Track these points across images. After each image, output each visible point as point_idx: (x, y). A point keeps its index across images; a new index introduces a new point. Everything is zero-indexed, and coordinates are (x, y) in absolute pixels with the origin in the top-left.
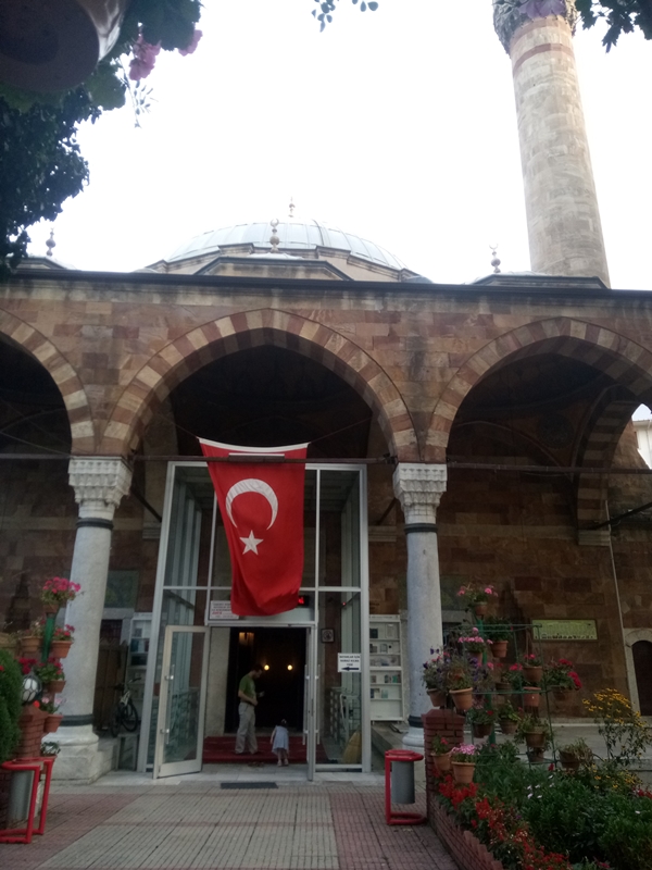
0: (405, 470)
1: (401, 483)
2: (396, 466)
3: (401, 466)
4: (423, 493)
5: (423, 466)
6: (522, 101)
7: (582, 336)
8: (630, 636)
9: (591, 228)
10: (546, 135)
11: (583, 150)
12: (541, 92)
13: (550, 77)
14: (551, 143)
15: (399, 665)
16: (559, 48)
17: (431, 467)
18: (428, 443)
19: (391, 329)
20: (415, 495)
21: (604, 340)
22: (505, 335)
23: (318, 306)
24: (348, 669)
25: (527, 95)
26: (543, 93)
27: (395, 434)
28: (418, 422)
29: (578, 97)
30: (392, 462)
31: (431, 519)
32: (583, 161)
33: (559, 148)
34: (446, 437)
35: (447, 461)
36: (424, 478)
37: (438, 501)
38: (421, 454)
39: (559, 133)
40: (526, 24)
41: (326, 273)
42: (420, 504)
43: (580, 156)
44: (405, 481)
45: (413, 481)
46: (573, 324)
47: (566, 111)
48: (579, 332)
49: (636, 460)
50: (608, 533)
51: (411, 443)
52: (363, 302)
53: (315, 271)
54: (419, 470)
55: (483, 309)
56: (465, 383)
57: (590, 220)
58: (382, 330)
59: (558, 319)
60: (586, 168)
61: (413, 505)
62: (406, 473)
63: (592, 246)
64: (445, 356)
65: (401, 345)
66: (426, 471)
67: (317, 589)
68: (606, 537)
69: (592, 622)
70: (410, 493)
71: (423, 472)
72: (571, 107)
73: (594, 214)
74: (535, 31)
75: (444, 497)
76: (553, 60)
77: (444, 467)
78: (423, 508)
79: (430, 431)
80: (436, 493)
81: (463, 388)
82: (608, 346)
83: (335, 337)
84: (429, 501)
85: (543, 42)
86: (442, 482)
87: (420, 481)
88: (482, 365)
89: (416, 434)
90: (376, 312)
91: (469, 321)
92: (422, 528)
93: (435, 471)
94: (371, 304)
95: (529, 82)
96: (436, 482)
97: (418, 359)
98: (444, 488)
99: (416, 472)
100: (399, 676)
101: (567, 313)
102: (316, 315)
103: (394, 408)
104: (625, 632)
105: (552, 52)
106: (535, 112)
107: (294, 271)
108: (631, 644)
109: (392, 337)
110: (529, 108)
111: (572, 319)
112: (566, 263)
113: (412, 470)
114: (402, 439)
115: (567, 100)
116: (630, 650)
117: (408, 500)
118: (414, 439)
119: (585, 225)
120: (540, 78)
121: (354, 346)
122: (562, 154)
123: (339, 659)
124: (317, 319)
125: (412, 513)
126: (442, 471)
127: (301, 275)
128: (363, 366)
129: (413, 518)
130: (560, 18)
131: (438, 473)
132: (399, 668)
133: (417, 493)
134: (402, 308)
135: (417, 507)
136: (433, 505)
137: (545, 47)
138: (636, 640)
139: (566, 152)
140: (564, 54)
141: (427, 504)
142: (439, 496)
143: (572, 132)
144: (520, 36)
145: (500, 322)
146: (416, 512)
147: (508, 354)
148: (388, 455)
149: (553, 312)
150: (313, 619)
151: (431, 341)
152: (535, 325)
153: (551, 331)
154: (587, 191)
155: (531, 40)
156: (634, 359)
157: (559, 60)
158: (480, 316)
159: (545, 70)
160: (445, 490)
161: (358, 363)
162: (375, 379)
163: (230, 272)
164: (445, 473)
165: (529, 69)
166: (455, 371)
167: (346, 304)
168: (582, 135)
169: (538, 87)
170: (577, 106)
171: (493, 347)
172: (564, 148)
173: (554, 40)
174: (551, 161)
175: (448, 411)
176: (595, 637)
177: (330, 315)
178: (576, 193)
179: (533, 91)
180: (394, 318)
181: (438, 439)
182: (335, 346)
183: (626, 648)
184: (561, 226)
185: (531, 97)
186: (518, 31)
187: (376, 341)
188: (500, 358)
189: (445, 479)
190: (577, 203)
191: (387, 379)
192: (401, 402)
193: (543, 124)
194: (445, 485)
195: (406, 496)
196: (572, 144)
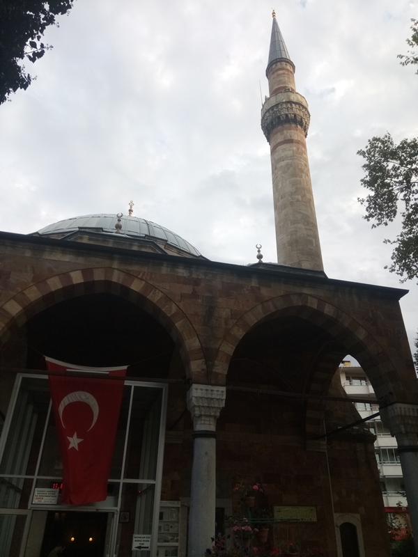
0: (197, 389)
1: (193, 398)
2: (191, 386)
3: (194, 386)
4: (208, 407)
5: (210, 387)
6: (276, 168)
7: (315, 307)
8: (339, 519)
9: (314, 245)
10: (289, 188)
11: (310, 200)
12: (287, 165)
13: (292, 157)
14: (292, 194)
15: (177, 541)
16: (298, 142)
17: (215, 388)
18: (214, 370)
19: (194, 289)
20: (203, 409)
21: (328, 310)
22: (267, 301)
23: (145, 269)
24: (140, 547)
25: (279, 165)
26: (288, 166)
27: (191, 362)
28: (208, 355)
29: (308, 170)
30: (187, 383)
31: (212, 428)
32: (310, 206)
33: (296, 197)
34: (227, 367)
35: (226, 385)
36: (210, 396)
37: (218, 414)
38: (209, 378)
39: (297, 189)
40: (280, 127)
41: (152, 249)
42: (205, 415)
43: (309, 203)
44: (196, 397)
45: (201, 398)
46: (309, 298)
47: (301, 177)
48: (313, 304)
49: (342, 392)
50: (325, 443)
51: (203, 370)
52: (176, 270)
53: (146, 247)
54: (207, 390)
55: (254, 283)
56: (241, 330)
57: (314, 240)
58: (187, 289)
59: (301, 294)
60: (311, 210)
61: (200, 416)
62: (197, 391)
63: (316, 255)
64: (228, 311)
65: (200, 301)
66: (212, 391)
67: (122, 481)
68: (323, 445)
69: (314, 508)
70: (199, 406)
71: (210, 392)
72: (304, 175)
73: (316, 237)
74: (285, 132)
75: (223, 410)
76: (294, 148)
77: (224, 389)
78: (208, 419)
79: (216, 362)
80: (218, 408)
81: (239, 333)
82: (331, 314)
83: (155, 291)
84: (212, 414)
85: (289, 138)
86: (222, 400)
87: (207, 398)
88: (252, 319)
89: (206, 363)
90: (185, 277)
91: (245, 289)
92: (206, 434)
93: (218, 391)
94: (182, 272)
95: (280, 158)
96: (218, 399)
97: (211, 311)
98: (223, 404)
99: (204, 391)
100: (176, 551)
101: (306, 291)
102: (143, 275)
103: (193, 343)
104: (336, 515)
105: (294, 144)
106: (283, 175)
107: (131, 245)
108: (339, 525)
109: (194, 295)
110: (280, 173)
111: (309, 295)
112: (299, 263)
113: (202, 390)
114: (196, 366)
115: (302, 171)
116: (339, 529)
117: (197, 412)
118: (205, 367)
119: (311, 242)
120: (287, 157)
121: (168, 298)
122: (298, 201)
123: (134, 539)
124: (144, 278)
125: (199, 422)
126: (223, 392)
127: (135, 248)
128: (173, 312)
129: (200, 426)
130: (299, 127)
131: (220, 392)
132: (176, 544)
133: (204, 407)
134: (202, 277)
135: (203, 418)
136: (215, 417)
137: (290, 141)
138: (343, 522)
139: (300, 199)
140: (300, 146)
141: (210, 416)
142: (219, 411)
143: (304, 189)
144: (276, 133)
145: (265, 292)
146: (203, 422)
147: (269, 313)
148: (186, 377)
149: (297, 290)
150: (116, 505)
151: (220, 300)
152: (286, 296)
153: (296, 302)
154: (312, 223)
155: (283, 136)
156: (346, 325)
157: (298, 149)
158: (252, 287)
159: (290, 153)
160: (224, 405)
161: (170, 310)
162: (180, 322)
163: (85, 240)
164: (225, 393)
165: (281, 151)
166: (235, 322)
167: (165, 270)
168: (310, 192)
169: (286, 162)
170: (307, 175)
171: (259, 307)
172: (300, 197)
173: (296, 138)
174: (291, 203)
175: (228, 349)
176: (315, 520)
177: (153, 276)
178: (306, 223)
179: (283, 164)
180: (196, 282)
181: (221, 368)
182: (155, 297)
183: (336, 528)
184: (297, 241)
185: (282, 167)
186: (275, 131)
187: (183, 296)
188: (264, 316)
189: (224, 397)
190: (306, 229)
191: (189, 323)
192: (197, 340)
193: (288, 182)
194: (224, 402)
195: (196, 409)
196: (304, 196)
